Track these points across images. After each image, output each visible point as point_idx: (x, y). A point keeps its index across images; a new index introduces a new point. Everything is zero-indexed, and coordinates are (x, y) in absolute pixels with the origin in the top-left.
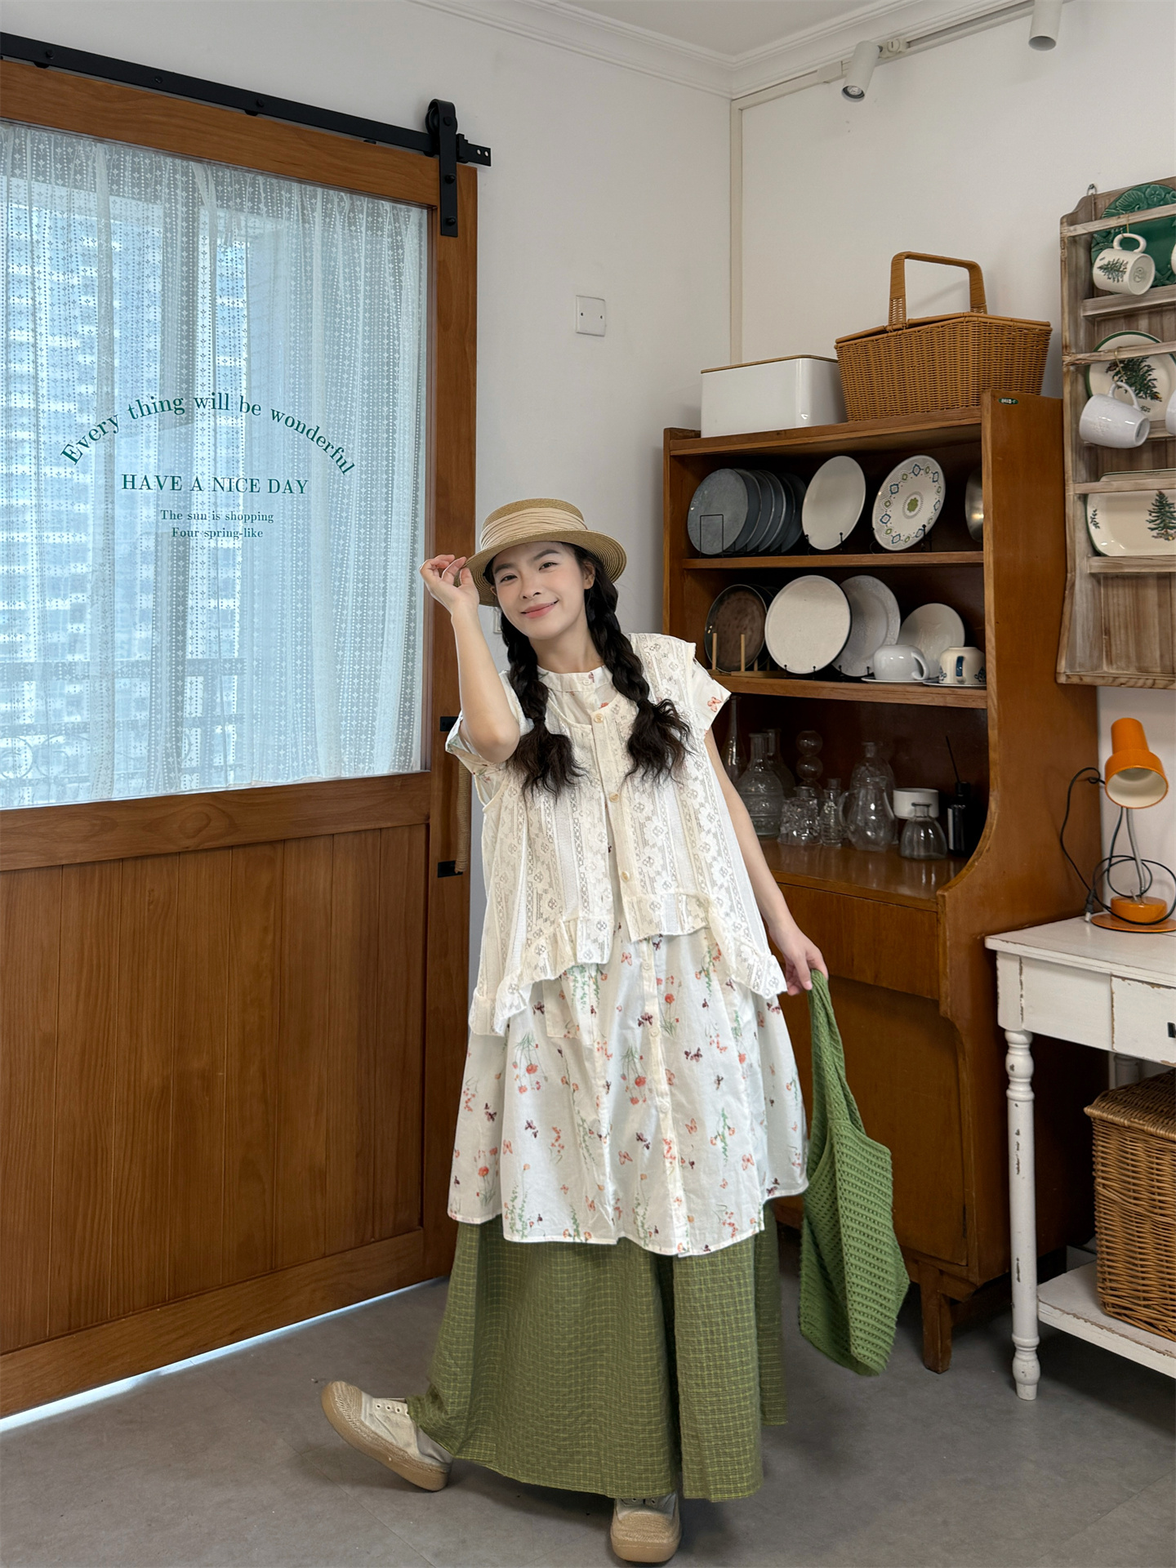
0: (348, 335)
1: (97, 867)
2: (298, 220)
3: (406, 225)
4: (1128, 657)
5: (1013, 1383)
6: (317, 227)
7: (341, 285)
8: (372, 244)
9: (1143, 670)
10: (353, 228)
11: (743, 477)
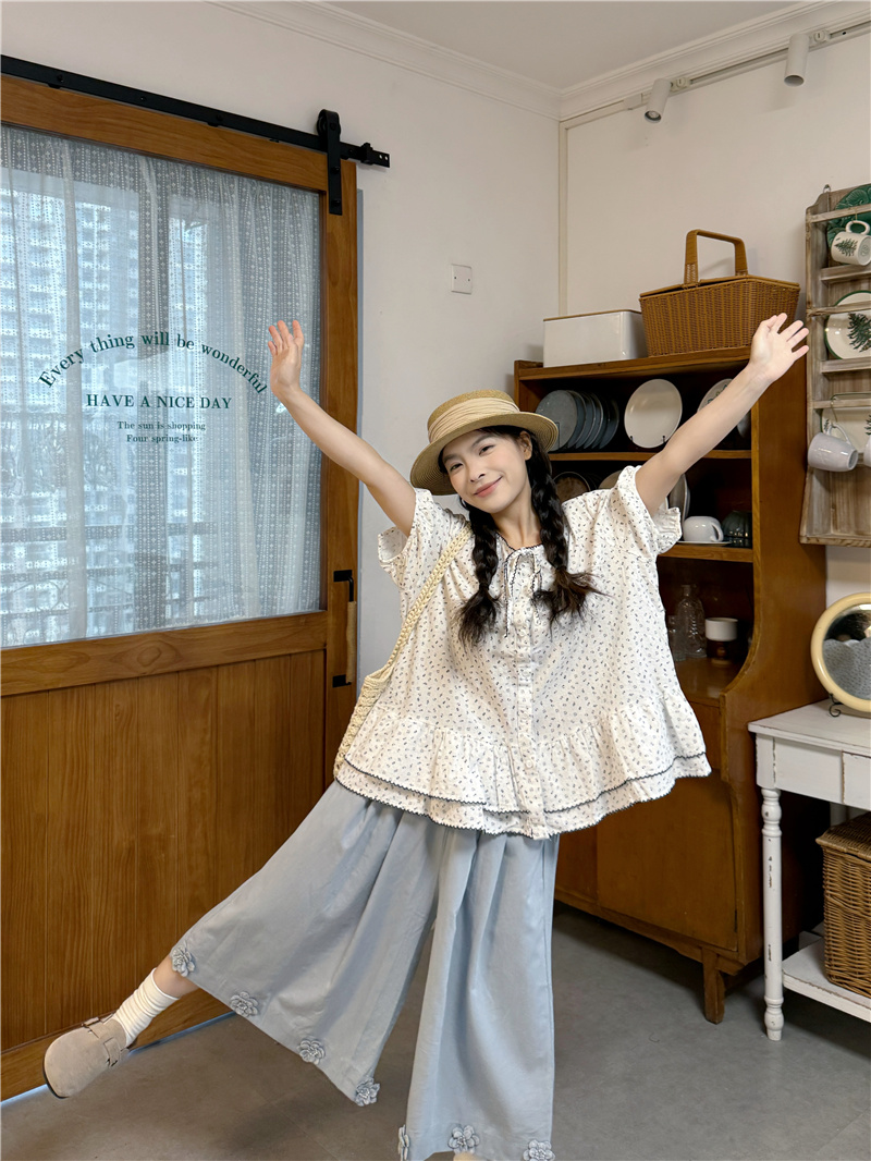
0: (261, 289)
1: (75, 690)
2: (220, 201)
3: (302, 204)
4: (849, 524)
5: (764, 1029)
6: (235, 206)
7: (254, 251)
8: (277, 218)
9: (859, 533)
10: (263, 207)
11: (573, 396)
